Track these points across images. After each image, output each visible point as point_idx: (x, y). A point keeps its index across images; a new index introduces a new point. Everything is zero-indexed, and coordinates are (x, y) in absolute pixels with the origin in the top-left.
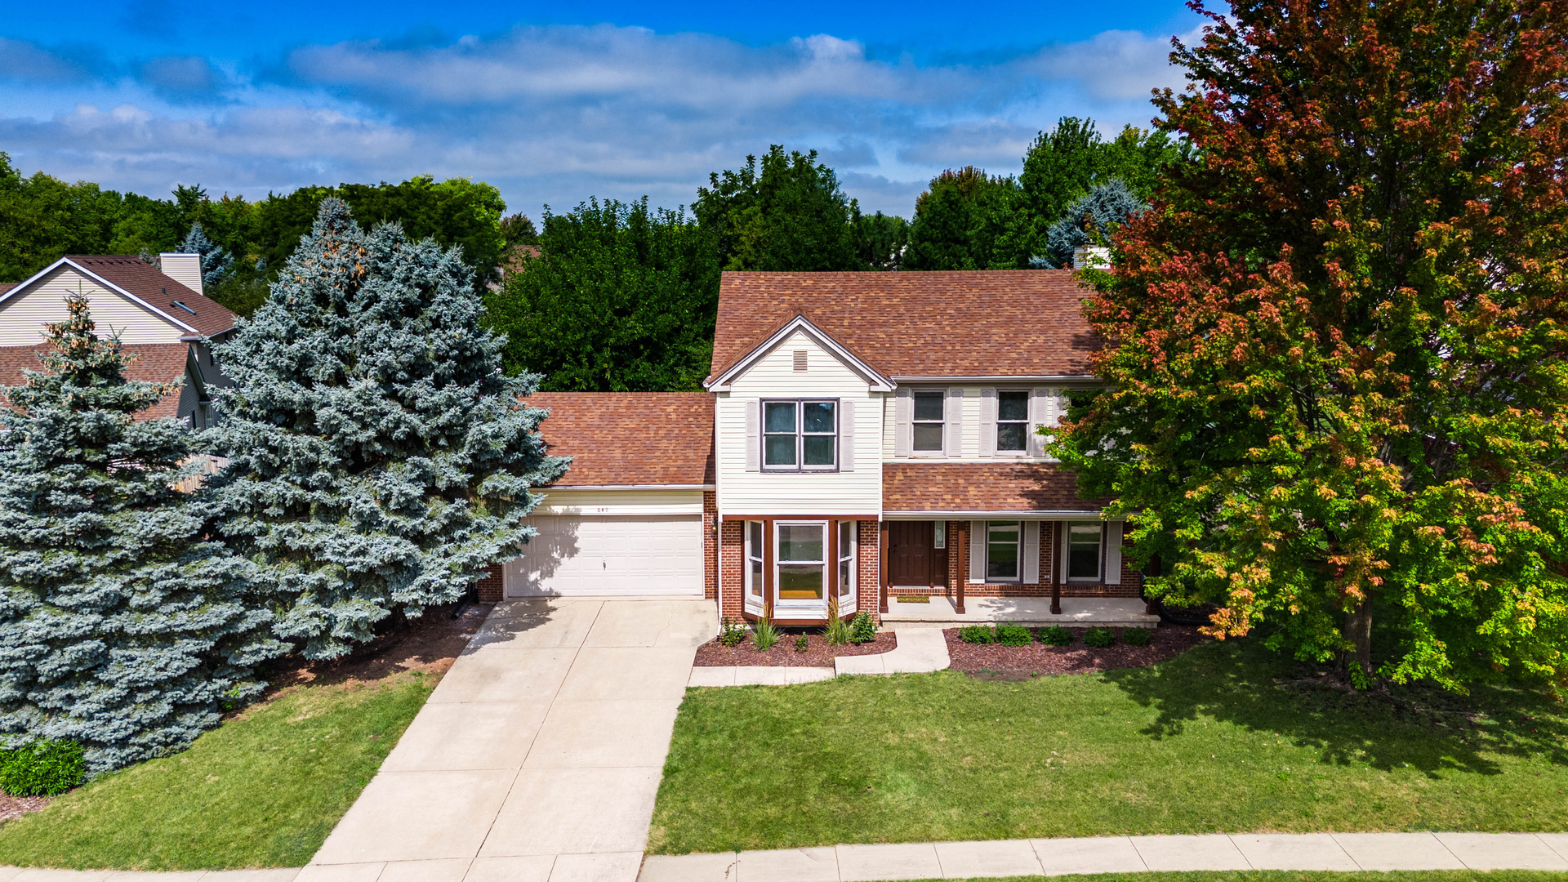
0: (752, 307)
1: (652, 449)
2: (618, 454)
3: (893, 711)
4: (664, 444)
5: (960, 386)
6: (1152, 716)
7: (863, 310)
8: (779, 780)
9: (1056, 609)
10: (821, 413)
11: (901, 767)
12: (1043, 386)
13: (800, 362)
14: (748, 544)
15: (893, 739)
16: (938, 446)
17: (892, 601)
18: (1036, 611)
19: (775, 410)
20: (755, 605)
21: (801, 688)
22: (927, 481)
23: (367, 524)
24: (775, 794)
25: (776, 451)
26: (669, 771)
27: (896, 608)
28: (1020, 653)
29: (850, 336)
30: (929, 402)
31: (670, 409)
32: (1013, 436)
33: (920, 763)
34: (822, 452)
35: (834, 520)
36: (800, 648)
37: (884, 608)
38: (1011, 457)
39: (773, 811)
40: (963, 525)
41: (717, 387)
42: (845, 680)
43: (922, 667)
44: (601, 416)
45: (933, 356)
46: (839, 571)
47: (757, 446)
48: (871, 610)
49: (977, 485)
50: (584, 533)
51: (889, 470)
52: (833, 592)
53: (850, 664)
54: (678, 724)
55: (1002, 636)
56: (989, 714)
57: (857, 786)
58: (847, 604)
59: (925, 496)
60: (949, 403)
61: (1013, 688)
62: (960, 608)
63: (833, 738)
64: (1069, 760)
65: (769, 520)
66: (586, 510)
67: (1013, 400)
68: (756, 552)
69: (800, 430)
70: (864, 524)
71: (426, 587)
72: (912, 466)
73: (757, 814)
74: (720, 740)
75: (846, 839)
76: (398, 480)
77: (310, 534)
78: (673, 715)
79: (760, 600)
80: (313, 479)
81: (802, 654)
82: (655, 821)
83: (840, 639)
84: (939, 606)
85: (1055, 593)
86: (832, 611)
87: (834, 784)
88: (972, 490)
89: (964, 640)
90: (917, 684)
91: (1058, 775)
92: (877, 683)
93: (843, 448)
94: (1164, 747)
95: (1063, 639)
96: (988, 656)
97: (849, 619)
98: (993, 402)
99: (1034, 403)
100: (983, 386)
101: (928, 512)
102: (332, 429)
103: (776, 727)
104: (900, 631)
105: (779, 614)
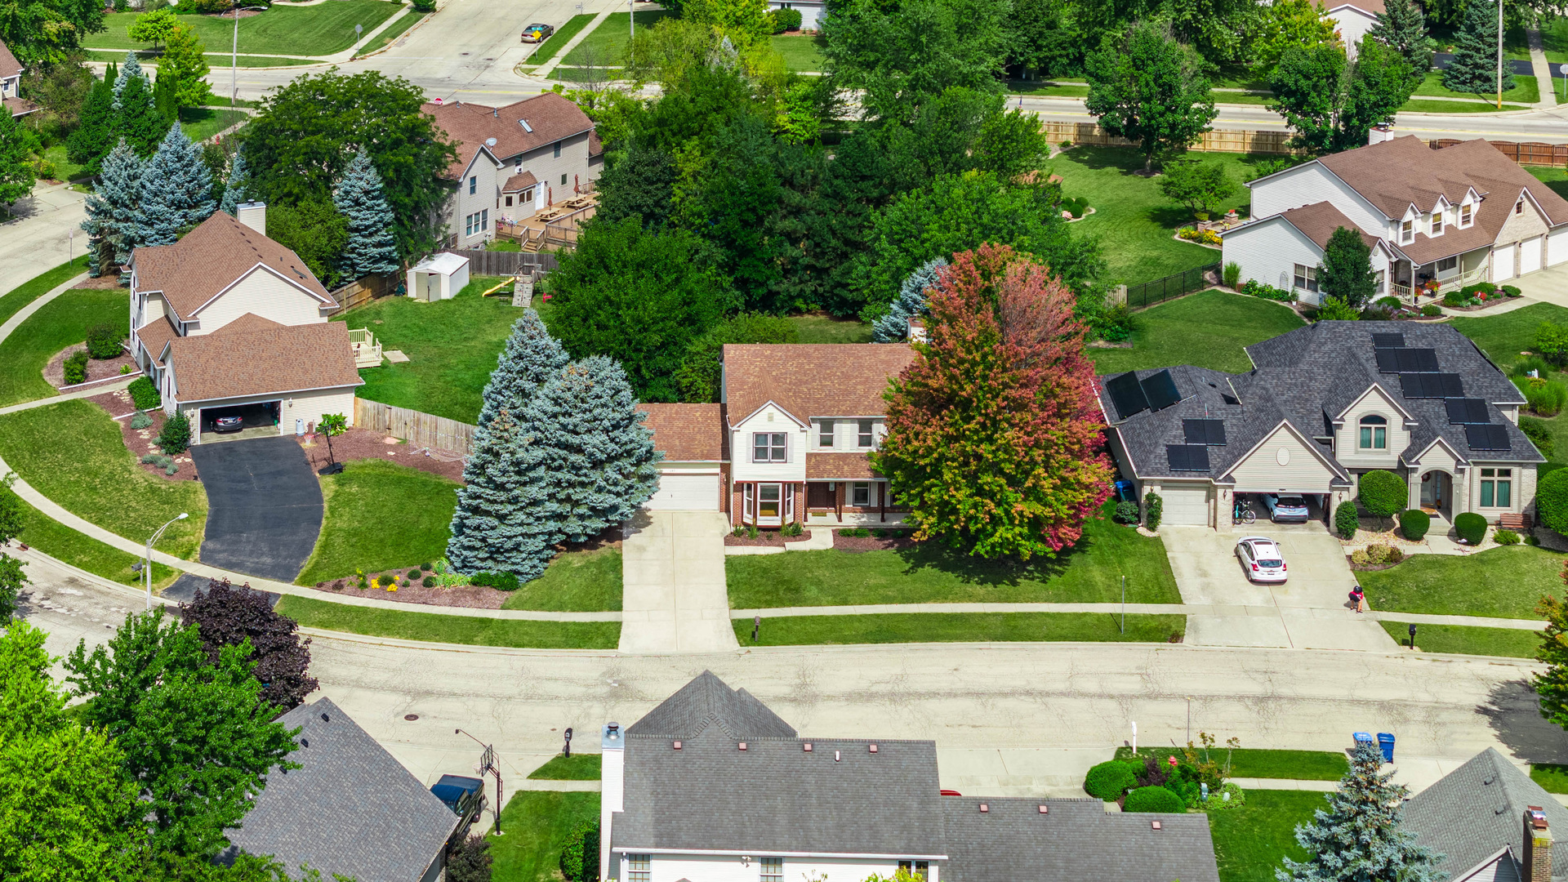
0: (742, 371)
1: (694, 439)
2: (677, 442)
3: (810, 565)
4: (698, 437)
5: (840, 421)
6: (907, 566)
7: (796, 372)
8: (769, 588)
9: (883, 520)
10: (779, 438)
11: (812, 584)
12: (879, 421)
13: (771, 418)
14: (745, 492)
15: (809, 575)
16: (830, 444)
17: (809, 515)
18: (873, 520)
19: (760, 437)
20: (748, 519)
21: (772, 556)
22: (826, 463)
23: (600, 490)
24: (768, 593)
25: (760, 454)
26: (729, 586)
27: (812, 519)
28: (863, 541)
29: (790, 390)
30: (827, 425)
31: (698, 414)
32: (865, 441)
33: (818, 583)
34: (780, 454)
35: (784, 483)
36: (769, 538)
37: (806, 520)
38: (865, 450)
39: (768, 598)
40: (842, 484)
41: (735, 428)
42: (790, 553)
43: (822, 547)
44: (664, 419)
45: (829, 403)
46: (786, 504)
47: (751, 452)
48: (800, 521)
49: (848, 465)
50: (662, 480)
51: (809, 456)
52: (783, 514)
53: (792, 546)
54: (726, 569)
55: (859, 533)
56: (847, 566)
57: (797, 590)
58: (789, 519)
59: (824, 471)
60: (836, 426)
61: (857, 556)
62: (840, 520)
63: (787, 574)
64: (872, 582)
65: (756, 483)
66: (665, 471)
67: (865, 425)
68: (749, 496)
69: (770, 446)
70: (797, 486)
71: (622, 514)
72: (819, 454)
73: (764, 598)
74: (745, 575)
75: (794, 605)
76: (611, 472)
77: (578, 494)
78: (724, 566)
79: (751, 516)
80: (580, 473)
81: (770, 541)
82: (729, 599)
83: (787, 534)
84: (831, 517)
85: (882, 510)
86: (783, 521)
87: (789, 590)
88: (846, 468)
89: (842, 534)
90: (819, 554)
91: (868, 587)
92: (803, 554)
93: (789, 452)
94: (908, 578)
95: (882, 534)
96: (849, 543)
97: (791, 524)
98: (856, 426)
99: (875, 426)
100: (852, 421)
101: (825, 479)
102: (592, 454)
103: (765, 571)
104: (812, 530)
105: (759, 523)
